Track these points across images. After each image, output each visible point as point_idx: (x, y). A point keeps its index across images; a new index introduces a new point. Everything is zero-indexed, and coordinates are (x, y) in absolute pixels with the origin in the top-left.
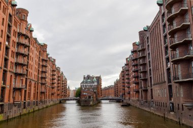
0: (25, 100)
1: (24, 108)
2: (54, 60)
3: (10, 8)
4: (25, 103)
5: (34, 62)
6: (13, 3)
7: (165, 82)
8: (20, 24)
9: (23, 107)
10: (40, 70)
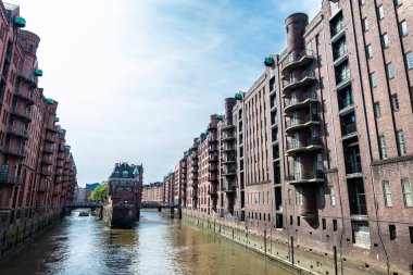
0: (14, 206)
1: (12, 222)
2: (65, 131)
3: (11, 29)
4: (13, 212)
5: (34, 134)
6: (17, 21)
7: (269, 181)
8: (23, 60)
9: (9, 220)
10: (42, 148)
